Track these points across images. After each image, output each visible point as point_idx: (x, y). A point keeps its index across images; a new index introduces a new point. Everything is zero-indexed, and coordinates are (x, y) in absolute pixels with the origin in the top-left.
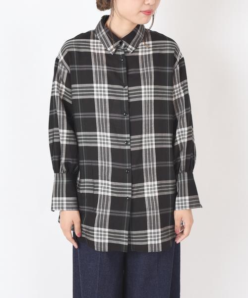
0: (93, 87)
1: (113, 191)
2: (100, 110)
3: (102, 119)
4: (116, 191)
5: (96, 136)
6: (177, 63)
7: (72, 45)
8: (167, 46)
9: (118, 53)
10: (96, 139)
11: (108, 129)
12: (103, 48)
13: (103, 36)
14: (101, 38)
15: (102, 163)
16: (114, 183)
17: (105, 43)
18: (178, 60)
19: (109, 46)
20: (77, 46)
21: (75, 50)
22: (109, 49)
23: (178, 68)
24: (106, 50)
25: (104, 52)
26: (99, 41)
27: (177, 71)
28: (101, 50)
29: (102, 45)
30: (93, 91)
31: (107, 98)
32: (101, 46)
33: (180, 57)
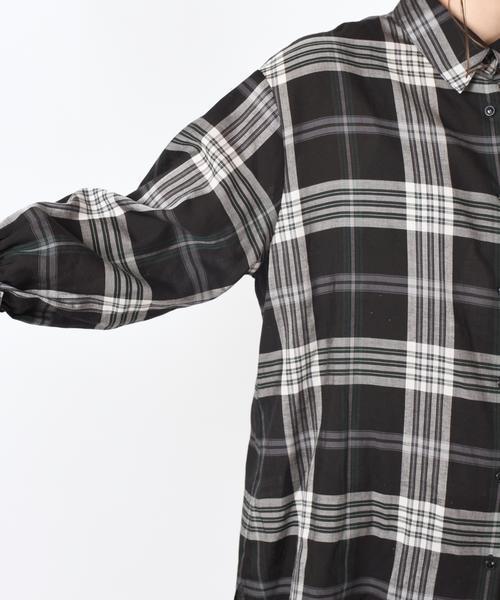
0: (403, 194)
1: (449, 537)
2: (425, 272)
3: (431, 301)
4: (460, 538)
5: (403, 353)
7: (331, 50)
9: (477, 88)
10: (403, 364)
11: (451, 334)
12: (429, 70)
13: (430, 33)
14: (421, 40)
15: (414, 445)
16: (454, 513)
17: (436, 57)
19: (448, 66)
20: (345, 57)
21: (339, 67)
22: (447, 75)
24: (437, 76)
25: (431, 83)
26: (414, 48)
28: (423, 75)
29: (425, 60)
30: (403, 205)
31: (449, 231)
32: (421, 64)
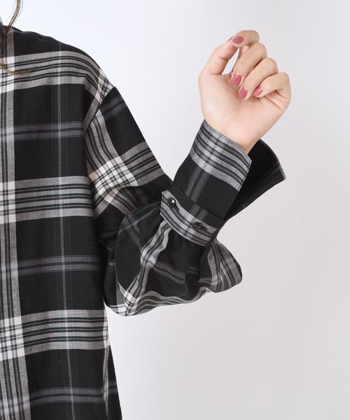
6: (93, 106)
8: (56, 66)
18: (98, 97)
23: (101, 119)
27: (99, 127)
33: (104, 88)
